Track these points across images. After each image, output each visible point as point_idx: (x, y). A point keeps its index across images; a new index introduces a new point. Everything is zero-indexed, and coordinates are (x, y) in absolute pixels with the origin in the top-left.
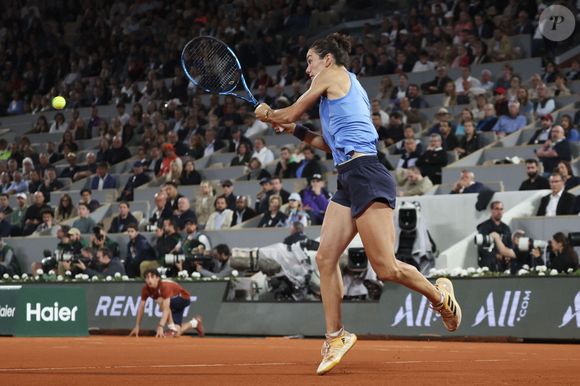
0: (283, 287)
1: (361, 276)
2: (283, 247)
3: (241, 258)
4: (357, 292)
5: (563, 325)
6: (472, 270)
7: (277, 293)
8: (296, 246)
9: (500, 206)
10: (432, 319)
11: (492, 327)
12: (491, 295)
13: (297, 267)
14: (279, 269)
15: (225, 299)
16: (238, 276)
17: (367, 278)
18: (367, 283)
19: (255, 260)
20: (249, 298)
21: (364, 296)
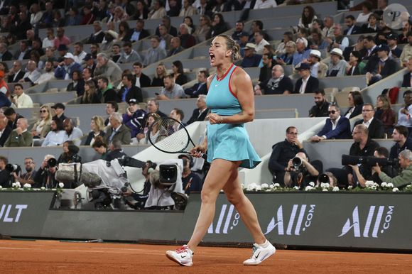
0: (102, 197)
1: (170, 189)
2: (102, 163)
3: (66, 172)
4: (166, 203)
5: (343, 234)
6: (266, 185)
7: (97, 203)
8: (115, 162)
9: (295, 131)
10: (229, 227)
11: (282, 235)
12: (281, 207)
13: (115, 180)
14: (100, 182)
15: (52, 207)
16: (64, 187)
17: (176, 191)
18: (174, 195)
19: (79, 174)
20: (73, 207)
21: (172, 207)
